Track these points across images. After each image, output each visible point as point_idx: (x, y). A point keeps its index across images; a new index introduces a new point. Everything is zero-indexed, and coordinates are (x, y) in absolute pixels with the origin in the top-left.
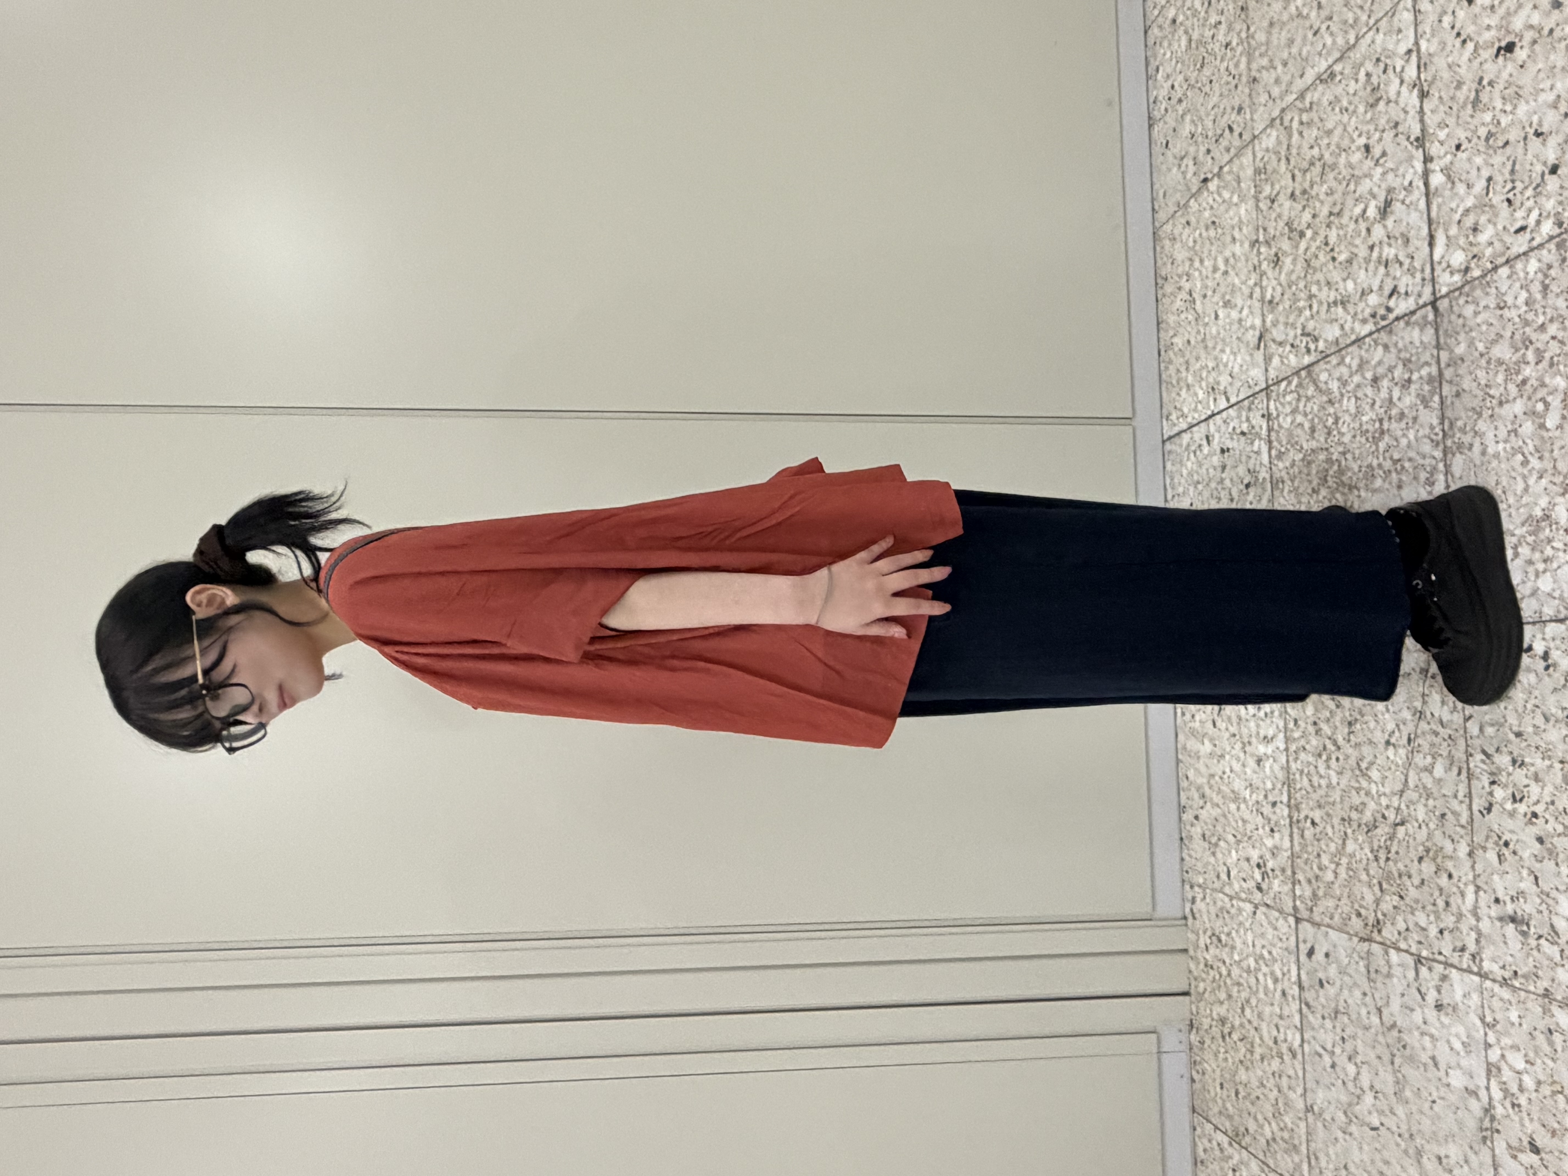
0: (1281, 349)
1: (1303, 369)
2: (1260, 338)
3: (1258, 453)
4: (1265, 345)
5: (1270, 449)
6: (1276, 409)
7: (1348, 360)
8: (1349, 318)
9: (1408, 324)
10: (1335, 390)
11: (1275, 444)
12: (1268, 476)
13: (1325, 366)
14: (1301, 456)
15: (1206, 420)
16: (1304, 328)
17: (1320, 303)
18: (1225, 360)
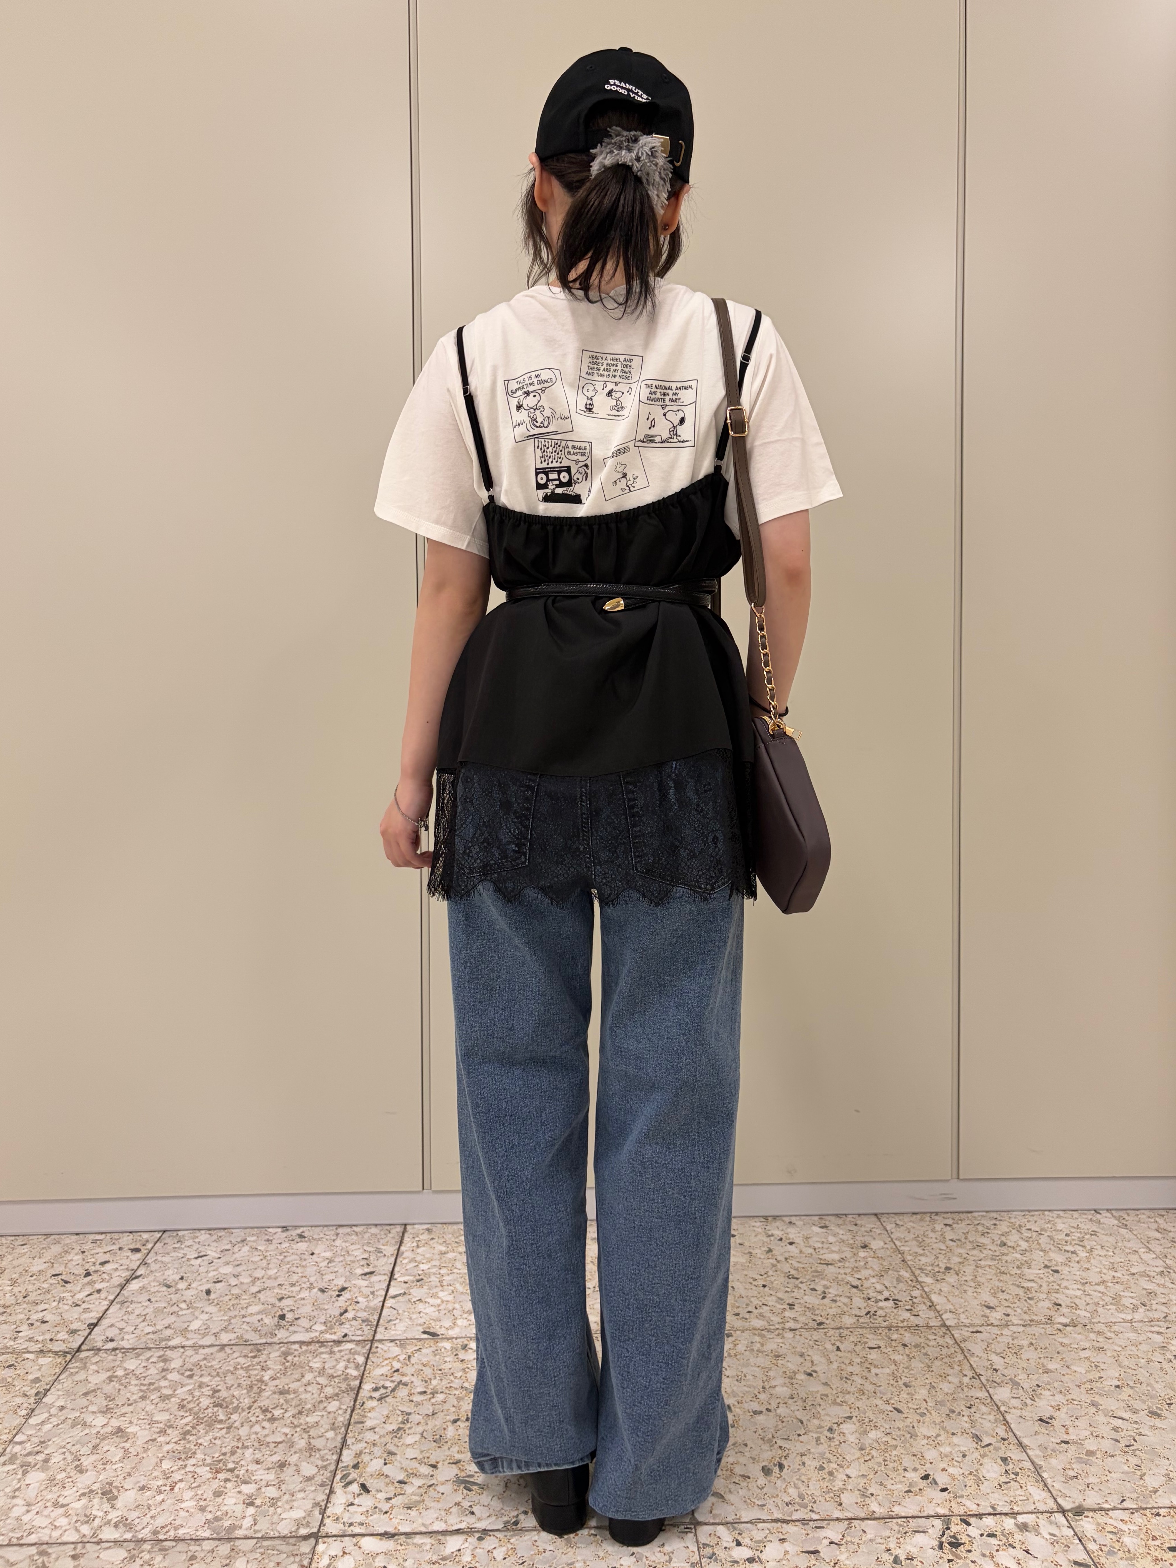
0: (402, 1358)
1: (361, 1383)
2: (434, 1334)
3: (309, 1330)
4: (420, 1340)
5: (302, 1343)
6: (340, 1351)
7: (330, 1434)
8: (376, 1437)
9: (317, 1504)
10: (308, 1419)
11: (304, 1348)
12: (275, 1340)
13: (344, 1407)
14: (266, 1378)
15: (392, 1273)
16: (406, 1384)
17: (418, 1404)
18: (441, 1294)
